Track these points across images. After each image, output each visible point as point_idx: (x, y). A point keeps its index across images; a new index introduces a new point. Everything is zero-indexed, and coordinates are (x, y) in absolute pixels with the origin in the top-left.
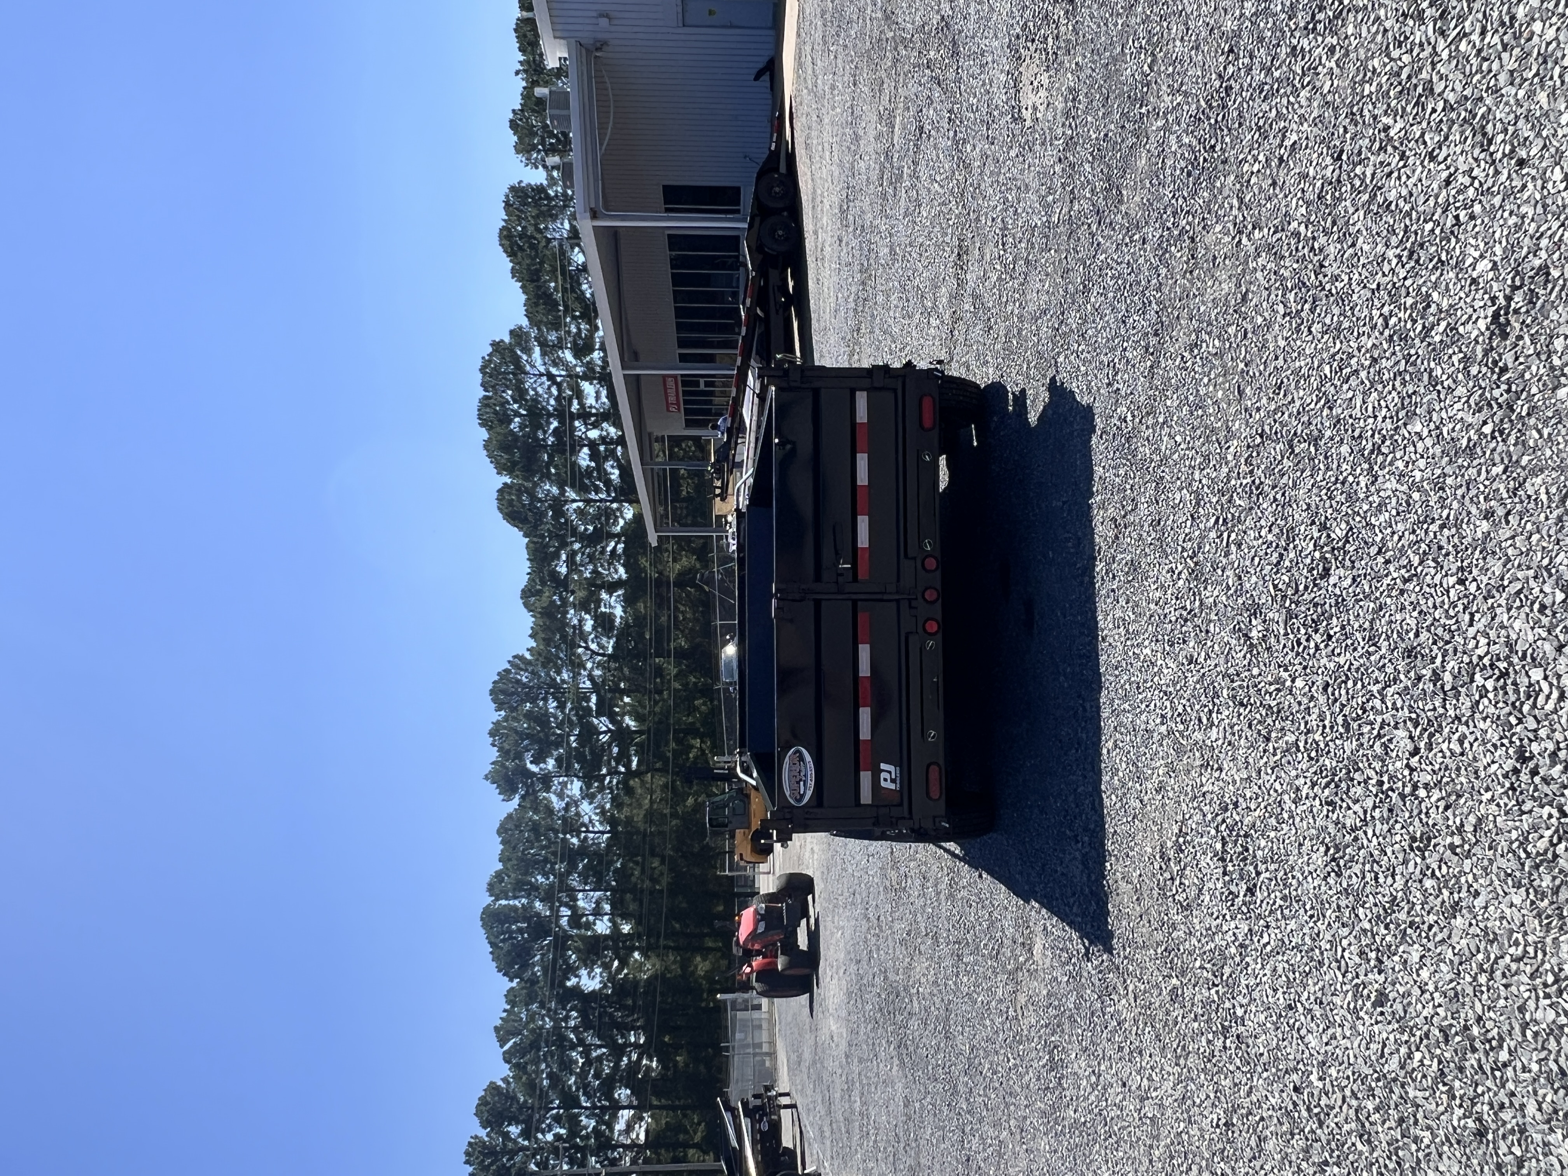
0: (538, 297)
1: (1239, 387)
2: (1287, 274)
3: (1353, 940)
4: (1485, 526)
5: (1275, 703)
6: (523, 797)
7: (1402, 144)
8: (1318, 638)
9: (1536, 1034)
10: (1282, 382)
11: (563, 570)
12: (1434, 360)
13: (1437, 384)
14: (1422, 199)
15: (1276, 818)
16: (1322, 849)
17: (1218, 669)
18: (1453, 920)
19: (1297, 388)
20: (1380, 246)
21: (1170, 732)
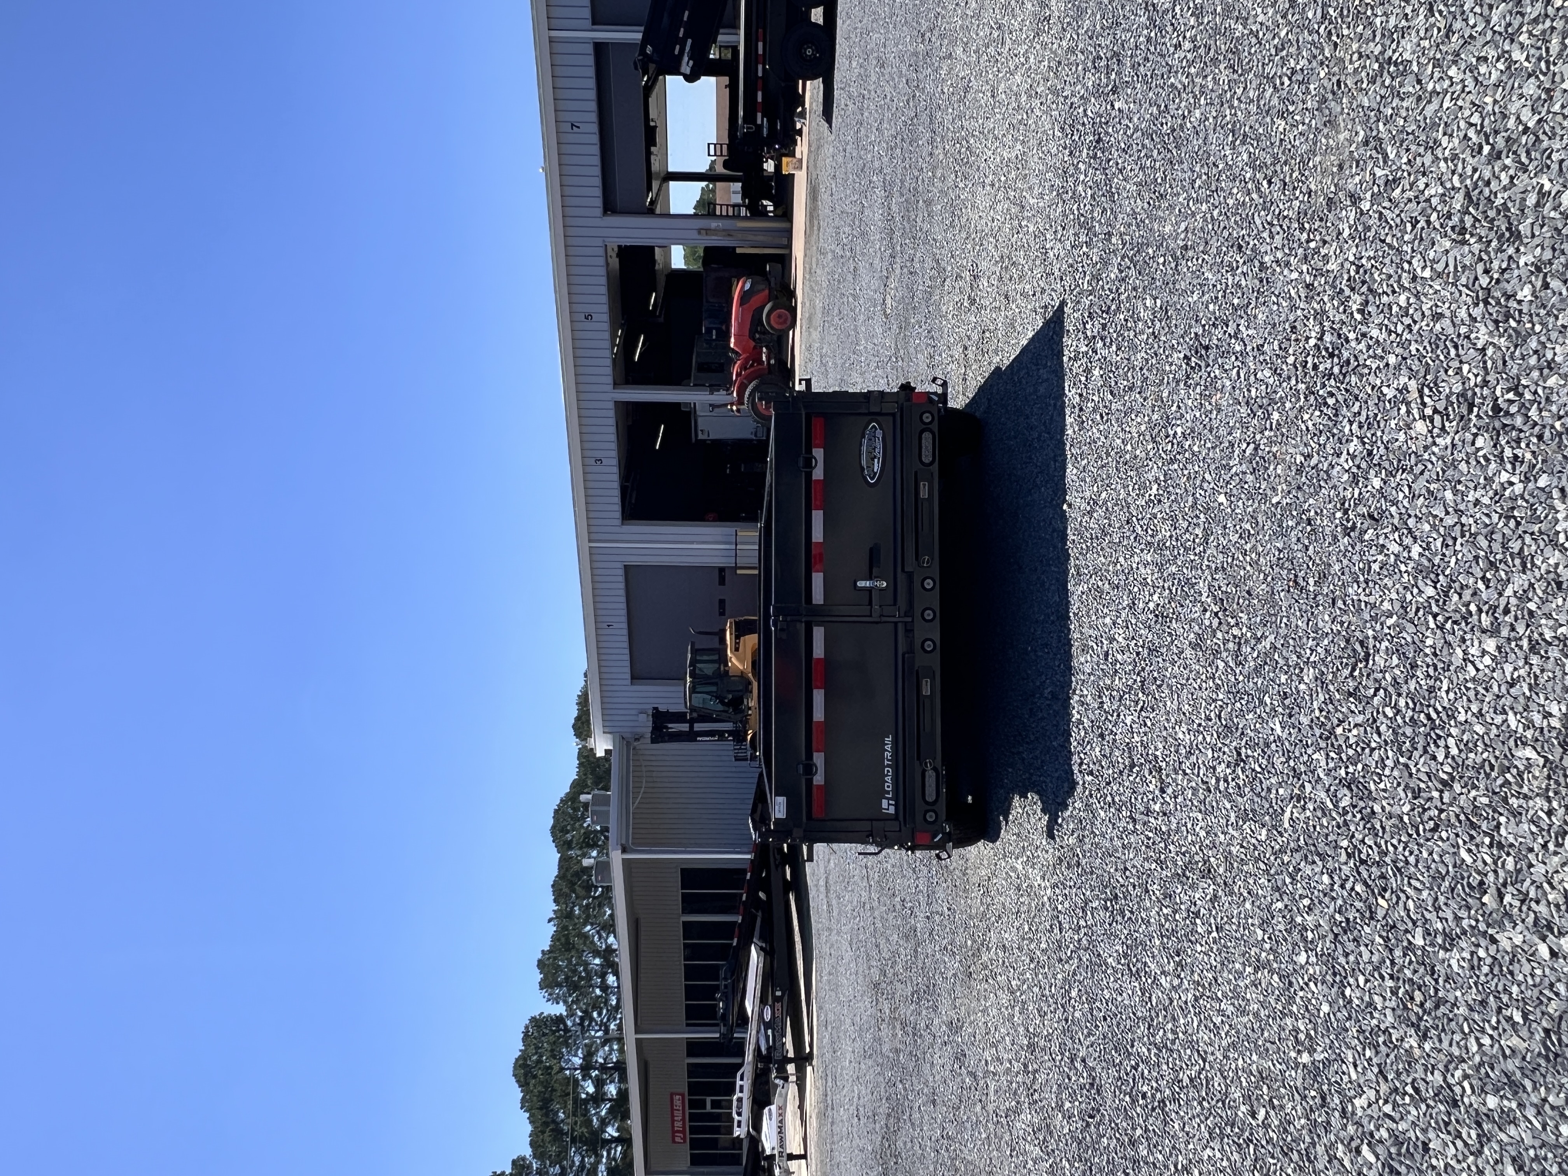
0: (546, 1124)
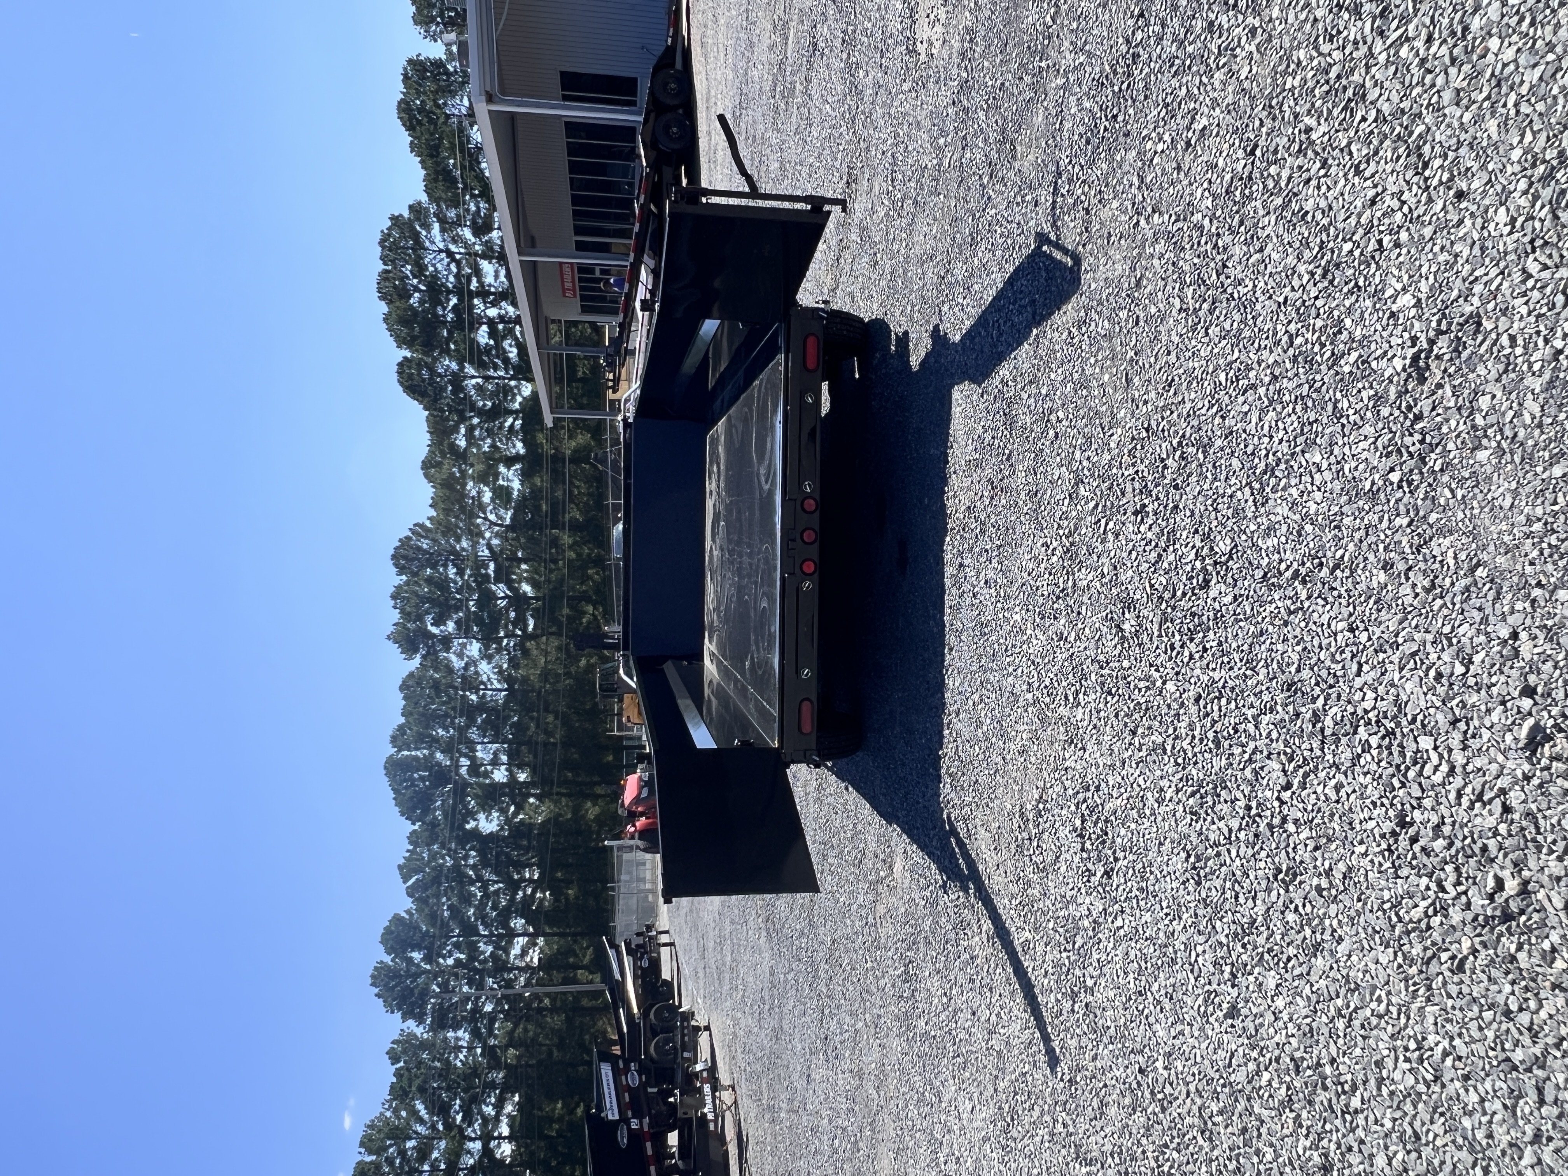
0: (437, 171)
1: (1127, 374)
2: (1186, 268)
3: (1207, 948)
4: (1382, 577)
5: (1143, 700)
6: (424, 657)
7: (1324, 149)
8: (1192, 646)
9: (1392, 1093)
10: (1173, 380)
11: (462, 443)
12: (1341, 391)
13: (1342, 416)
14: (1342, 216)
15: (1138, 812)
16: (1183, 855)
17: (1088, 653)
18: (1313, 959)
19: (1188, 388)
20: (1290, 258)
21: (1036, 701)
